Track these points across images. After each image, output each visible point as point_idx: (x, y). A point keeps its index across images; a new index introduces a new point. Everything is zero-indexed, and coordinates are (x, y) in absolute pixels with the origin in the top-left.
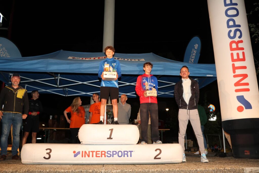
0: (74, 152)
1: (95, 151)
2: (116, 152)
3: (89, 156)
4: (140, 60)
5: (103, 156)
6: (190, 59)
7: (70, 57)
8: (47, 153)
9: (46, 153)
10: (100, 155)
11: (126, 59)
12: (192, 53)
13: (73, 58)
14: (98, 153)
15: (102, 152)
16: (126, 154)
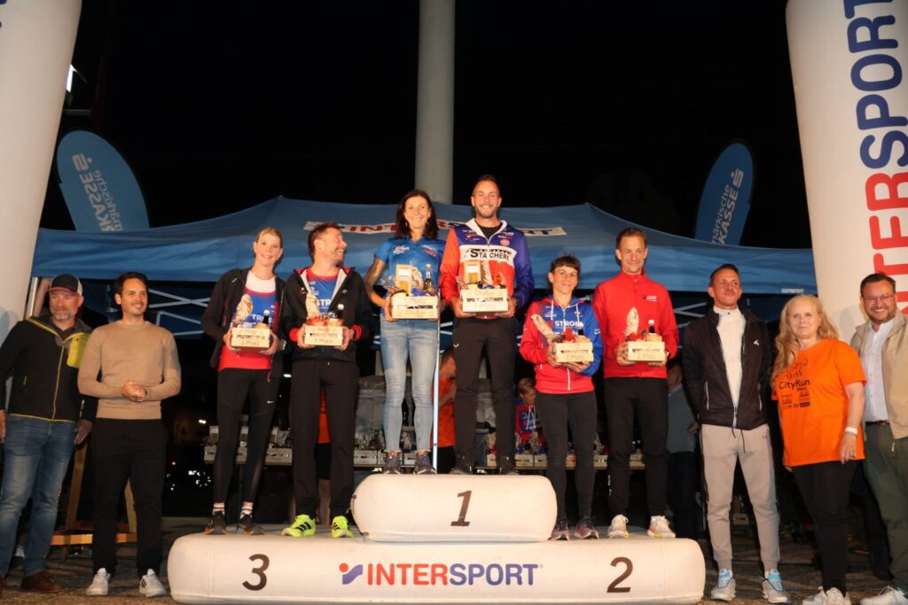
0: (343, 567)
1: (413, 563)
2: (480, 567)
3: (391, 581)
4: (550, 234)
5: (439, 580)
6: (718, 221)
7: (309, 223)
8: (255, 571)
9: (251, 570)
10: (428, 578)
12: (725, 201)
14: (421, 570)
15: (434, 567)
16: (514, 575)
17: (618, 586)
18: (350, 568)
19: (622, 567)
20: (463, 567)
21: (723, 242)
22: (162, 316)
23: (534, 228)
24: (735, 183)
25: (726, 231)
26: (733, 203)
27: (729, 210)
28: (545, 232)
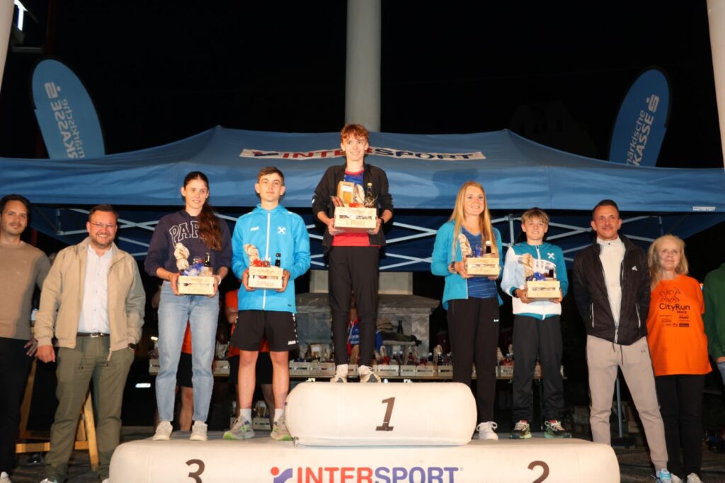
0: (275, 471)
1: (340, 467)
2: (403, 470)
4: (471, 158)
6: (633, 145)
8: (191, 475)
9: (188, 474)
10: (355, 481)
11: (426, 151)
12: (639, 126)
14: (347, 473)
15: (360, 470)
16: (435, 478)
18: (281, 472)
19: (539, 471)
20: (387, 470)
21: (638, 165)
24: (650, 108)
25: (641, 154)
26: (648, 127)
28: (466, 157)
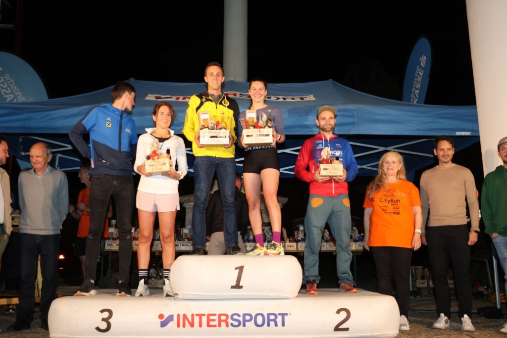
0: (161, 316)
1: (206, 314)
2: (250, 315)
3: (192, 325)
4: (305, 99)
5: (223, 324)
7: (149, 95)
8: (103, 320)
9: (101, 319)
10: (216, 323)
11: (274, 95)
13: (157, 98)
14: (211, 318)
15: (220, 315)
16: (272, 320)
17: (341, 327)
18: (165, 317)
19: (344, 315)
21: (416, 103)
22: (60, 157)
23: (295, 96)
25: (417, 97)
26: (421, 78)
27: (419, 82)
28: (302, 99)
